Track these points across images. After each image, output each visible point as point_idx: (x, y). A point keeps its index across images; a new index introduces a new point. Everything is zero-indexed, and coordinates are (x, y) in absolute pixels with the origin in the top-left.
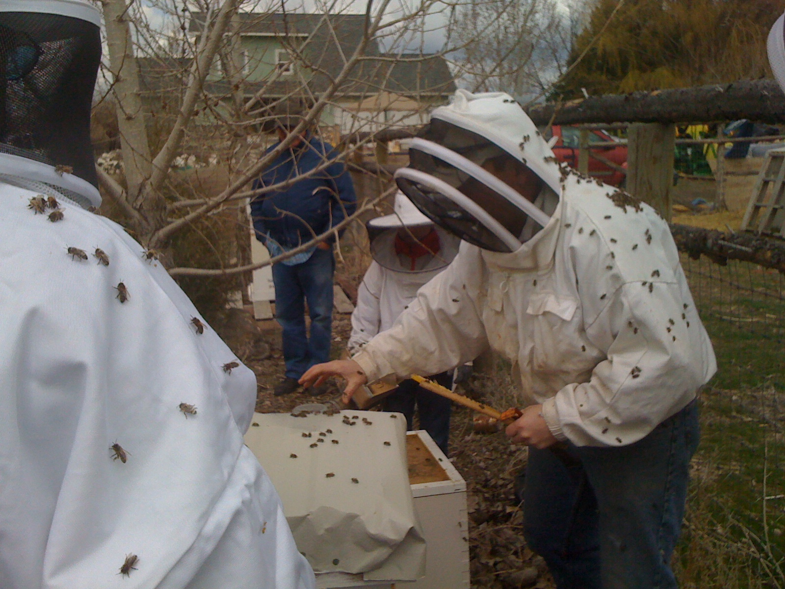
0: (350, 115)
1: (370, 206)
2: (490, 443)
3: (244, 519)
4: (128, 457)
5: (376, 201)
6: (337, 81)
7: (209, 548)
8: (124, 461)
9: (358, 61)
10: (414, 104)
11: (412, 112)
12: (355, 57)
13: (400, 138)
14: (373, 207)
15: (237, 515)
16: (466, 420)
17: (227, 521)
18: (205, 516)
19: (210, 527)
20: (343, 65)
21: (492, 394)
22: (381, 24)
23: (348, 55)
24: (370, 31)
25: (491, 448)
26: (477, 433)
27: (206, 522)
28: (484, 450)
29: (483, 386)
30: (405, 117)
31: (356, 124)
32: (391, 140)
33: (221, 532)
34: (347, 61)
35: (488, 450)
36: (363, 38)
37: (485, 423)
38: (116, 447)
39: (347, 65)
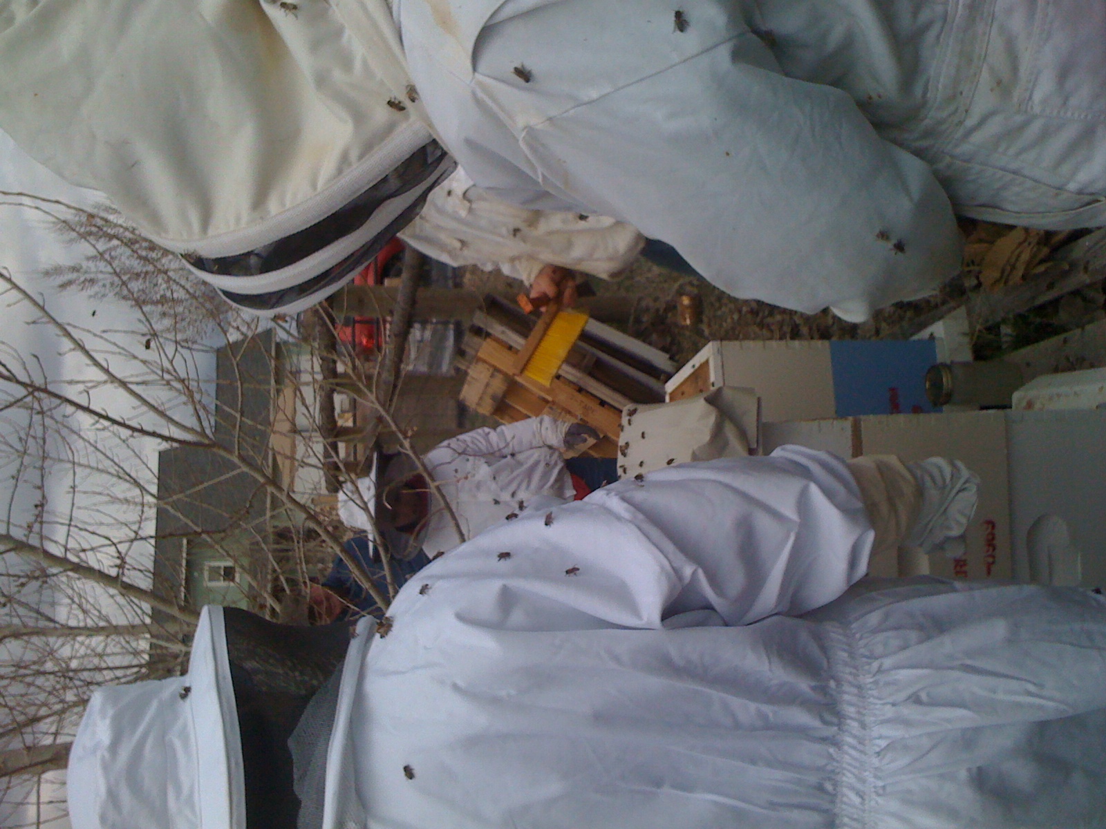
0: (300, 469)
1: (407, 443)
2: (712, 305)
3: (628, 495)
4: (576, 567)
5: (400, 436)
6: (262, 480)
7: (641, 516)
8: (578, 569)
9: (241, 457)
10: (288, 392)
11: (298, 393)
12: (236, 460)
13: (333, 409)
14: (408, 440)
15: (624, 499)
16: (688, 333)
17: (625, 505)
18: (618, 518)
19: (627, 515)
20: (243, 472)
21: (656, 299)
22: (199, 429)
23: (234, 467)
24: (206, 442)
25: (717, 305)
26: (701, 321)
27: (624, 518)
28: (719, 313)
29: (647, 309)
30: (304, 404)
31: (313, 461)
32: (335, 422)
33: (632, 509)
34: (240, 467)
35: (720, 308)
36: (215, 450)
37: (689, 311)
38: (568, 572)
39: (245, 469)
